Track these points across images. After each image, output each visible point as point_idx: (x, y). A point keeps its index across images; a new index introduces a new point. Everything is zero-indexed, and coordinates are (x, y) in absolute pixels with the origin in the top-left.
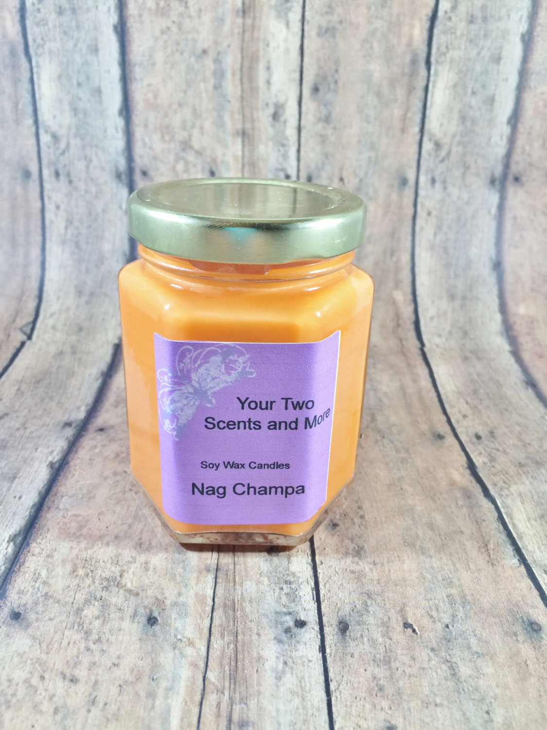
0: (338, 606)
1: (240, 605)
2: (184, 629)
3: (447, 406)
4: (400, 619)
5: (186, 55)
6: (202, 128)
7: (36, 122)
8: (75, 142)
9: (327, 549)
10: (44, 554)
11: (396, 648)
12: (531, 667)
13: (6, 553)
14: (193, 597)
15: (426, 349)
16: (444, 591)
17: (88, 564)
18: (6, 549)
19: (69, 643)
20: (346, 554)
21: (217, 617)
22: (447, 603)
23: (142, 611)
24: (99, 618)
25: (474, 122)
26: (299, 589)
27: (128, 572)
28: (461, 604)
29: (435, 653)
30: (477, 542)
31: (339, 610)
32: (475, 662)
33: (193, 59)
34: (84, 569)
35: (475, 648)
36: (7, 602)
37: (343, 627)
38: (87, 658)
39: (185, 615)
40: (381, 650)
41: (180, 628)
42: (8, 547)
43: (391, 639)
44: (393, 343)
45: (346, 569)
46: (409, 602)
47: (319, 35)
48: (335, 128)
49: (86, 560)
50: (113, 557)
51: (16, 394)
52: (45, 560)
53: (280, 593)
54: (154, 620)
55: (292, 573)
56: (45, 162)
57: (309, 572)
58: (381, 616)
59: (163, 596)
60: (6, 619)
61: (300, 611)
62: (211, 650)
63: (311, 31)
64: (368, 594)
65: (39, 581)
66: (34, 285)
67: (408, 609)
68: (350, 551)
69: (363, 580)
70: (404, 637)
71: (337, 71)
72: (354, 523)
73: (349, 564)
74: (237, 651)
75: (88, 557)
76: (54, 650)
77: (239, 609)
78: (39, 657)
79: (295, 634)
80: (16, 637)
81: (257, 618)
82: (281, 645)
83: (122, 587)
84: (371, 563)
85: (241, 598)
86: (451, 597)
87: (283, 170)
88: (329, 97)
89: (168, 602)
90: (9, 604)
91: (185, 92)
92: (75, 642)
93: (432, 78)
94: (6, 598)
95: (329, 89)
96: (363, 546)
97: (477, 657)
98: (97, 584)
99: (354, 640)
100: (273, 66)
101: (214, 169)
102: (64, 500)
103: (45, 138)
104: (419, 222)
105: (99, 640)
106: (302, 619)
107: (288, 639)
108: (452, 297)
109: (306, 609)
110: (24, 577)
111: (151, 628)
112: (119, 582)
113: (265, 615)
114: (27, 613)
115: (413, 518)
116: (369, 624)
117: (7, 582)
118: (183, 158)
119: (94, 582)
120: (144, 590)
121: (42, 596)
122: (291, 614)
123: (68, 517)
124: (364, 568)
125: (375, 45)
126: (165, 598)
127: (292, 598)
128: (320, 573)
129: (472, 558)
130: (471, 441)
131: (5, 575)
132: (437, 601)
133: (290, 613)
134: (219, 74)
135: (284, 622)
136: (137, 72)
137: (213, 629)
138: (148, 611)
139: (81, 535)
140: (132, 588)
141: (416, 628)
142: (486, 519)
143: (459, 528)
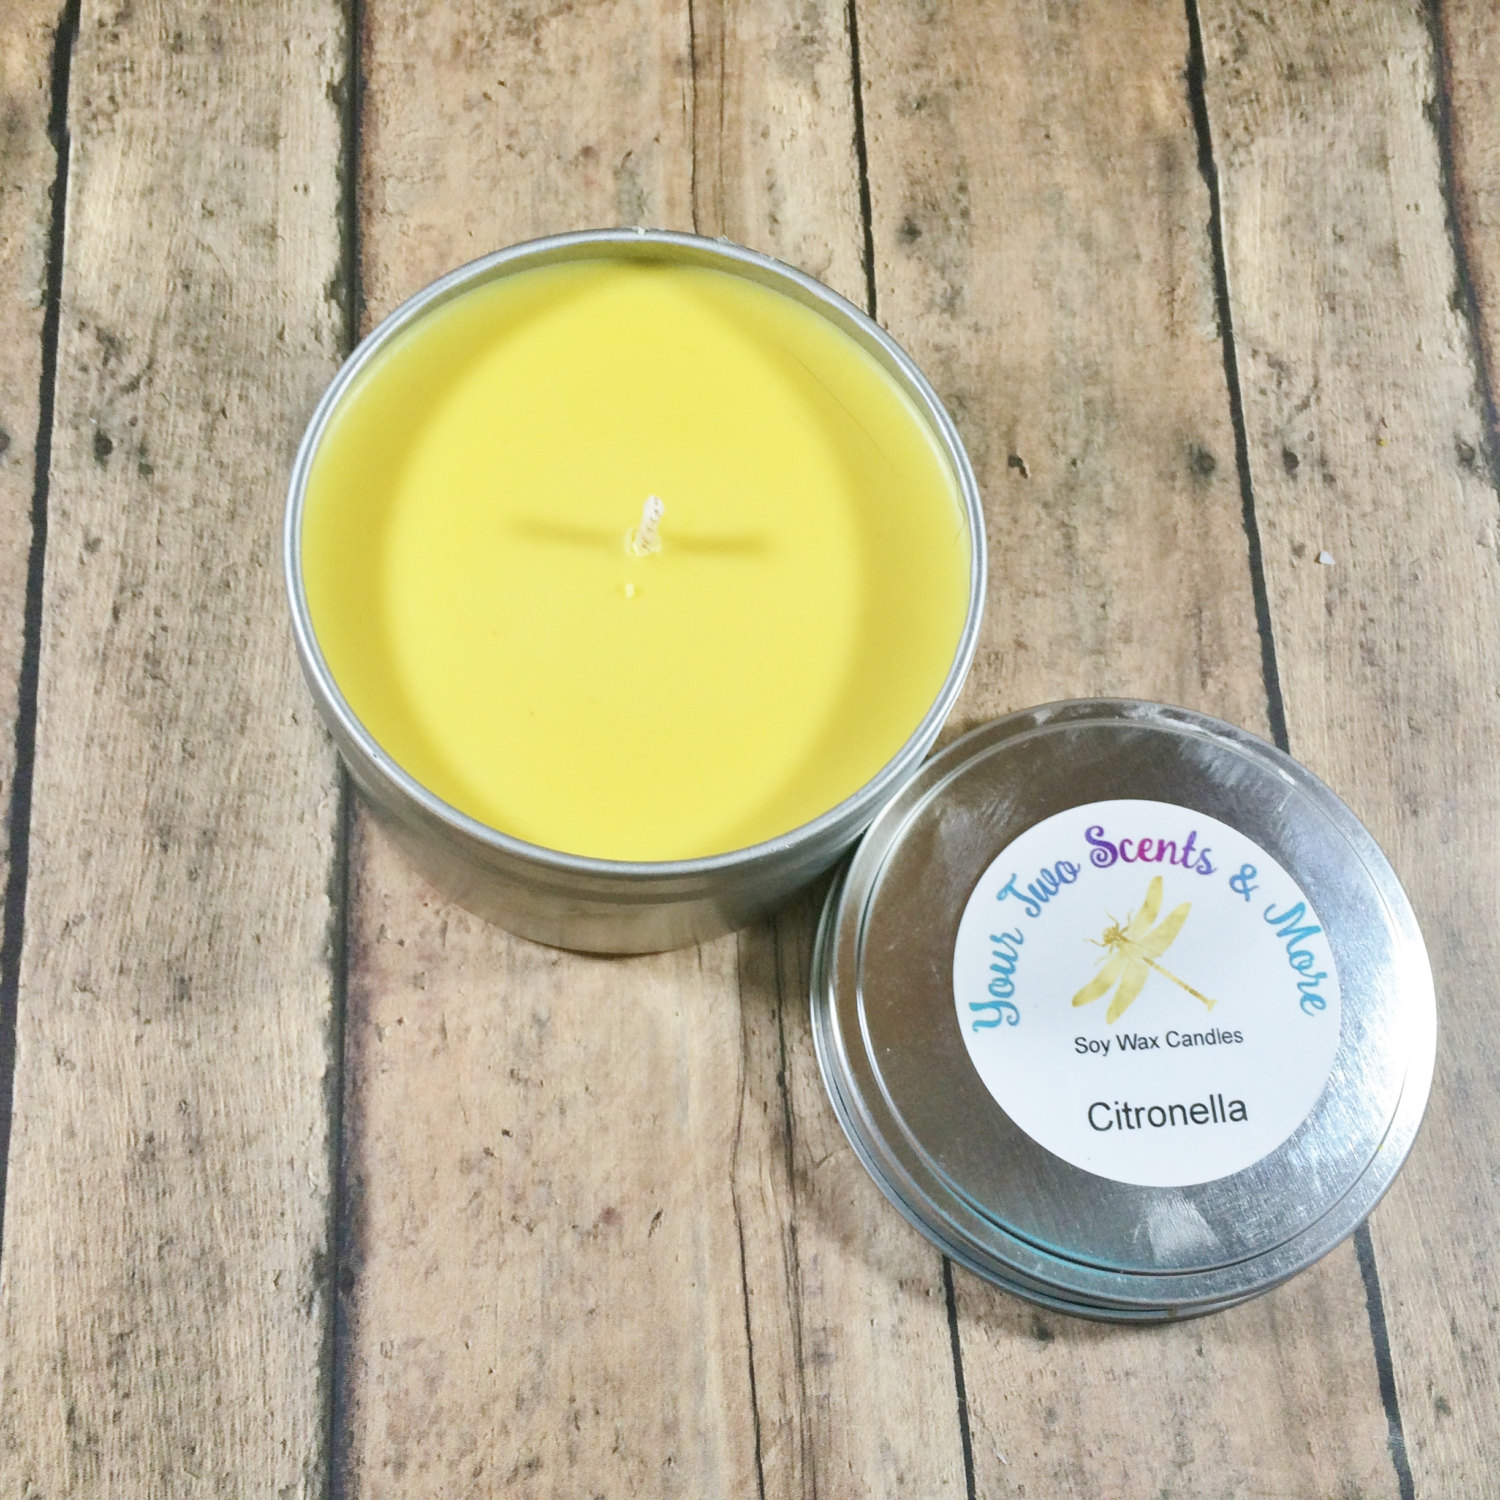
4: (1004, 449)
9: (896, 291)
11: (992, 503)
12: (1180, 534)
16: (1082, 391)
18: (329, 315)
20: (930, 306)
22: (1082, 417)
28: (1104, 418)
29: (1049, 510)
30: (1158, 281)
32: (1103, 525)
35: (1108, 502)
42: (329, 311)
43: (984, 487)
45: (928, 343)
46: (1022, 415)
58: (973, 442)
64: (958, 398)
67: (1019, 429)
69: (954, 367)
70: (1008, 481)
72: (948, 229)
73: (933, 329)
84: (969, 328)
86: (1091, 405)
96: (961, 287)
97: (1109, 518)
102: (389, 186)
115: (1058, 221)
123: (411, 233)
124: (958, 338)
129: (1141, 320)
132: (1067, 414)
141: (1027, 466)
142: (1188, 225)
143: (1136, 247)
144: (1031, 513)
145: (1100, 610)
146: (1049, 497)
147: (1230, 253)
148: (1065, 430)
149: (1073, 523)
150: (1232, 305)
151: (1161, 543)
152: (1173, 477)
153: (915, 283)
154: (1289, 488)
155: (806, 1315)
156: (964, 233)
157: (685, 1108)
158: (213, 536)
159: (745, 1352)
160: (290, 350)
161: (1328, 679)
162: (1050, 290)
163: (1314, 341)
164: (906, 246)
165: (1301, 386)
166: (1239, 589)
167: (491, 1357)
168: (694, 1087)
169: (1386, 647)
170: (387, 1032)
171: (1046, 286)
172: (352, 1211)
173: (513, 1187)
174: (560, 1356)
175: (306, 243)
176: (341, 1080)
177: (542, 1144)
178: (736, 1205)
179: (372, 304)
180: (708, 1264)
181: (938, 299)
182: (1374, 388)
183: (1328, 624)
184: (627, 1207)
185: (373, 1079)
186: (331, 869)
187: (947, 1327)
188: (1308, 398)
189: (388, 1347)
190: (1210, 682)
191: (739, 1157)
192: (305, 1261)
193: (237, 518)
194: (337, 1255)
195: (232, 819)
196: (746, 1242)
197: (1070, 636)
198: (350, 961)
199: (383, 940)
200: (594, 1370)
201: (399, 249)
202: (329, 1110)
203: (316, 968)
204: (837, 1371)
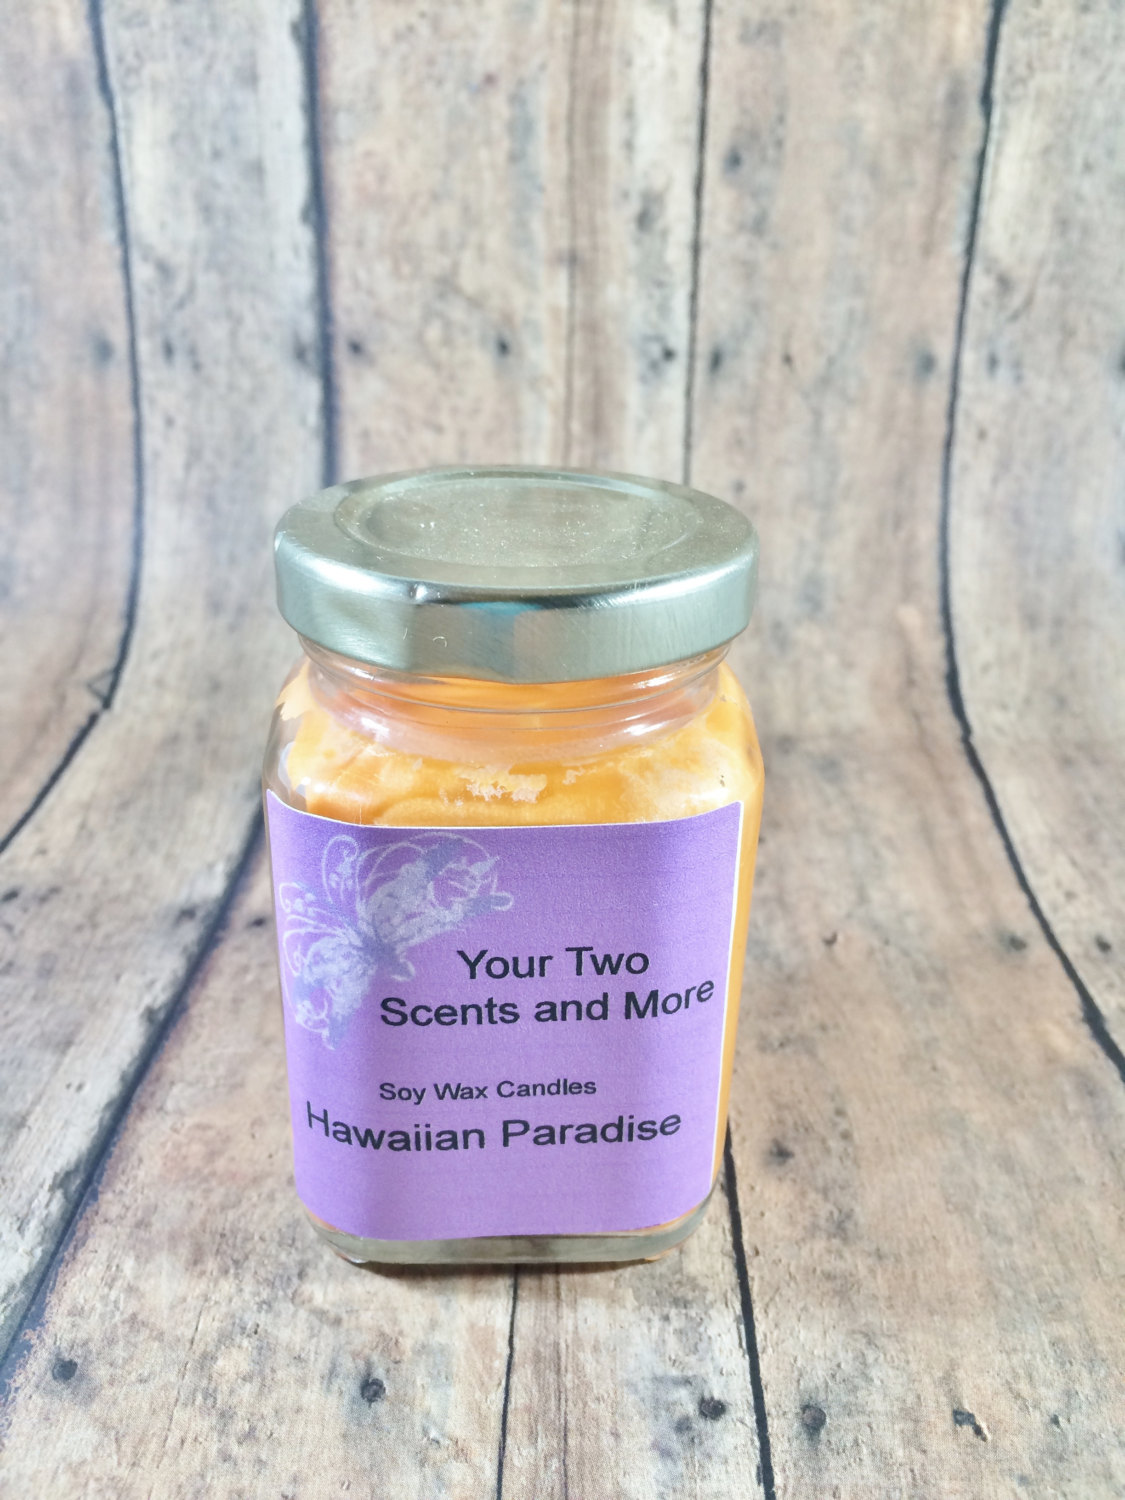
0: (799, 1364)
1: (571, 1356)
2: (445, 1415)
3: (1028, 870)
4: (943, 1399)
5: (449, 87)
6: (481, 248)
7: (124, 237)
8: (207, 281)
9: (767, 1214)
10: (130, 1219)
11: (937, 1475)
13: (47, 1216)
14: (464, 1332)
15: (976, 740)
16: (1044, 1328)
17: (227, 1244)
18: (47, 1205)
19: (183, 1442)
20: (813, 1230)
21: (520, 1387)
22: (1052, 1361)
23: (347, 1364)
24: (251, 1377)
25: (1086, 231)
26: (706, 1320)
27: (316, 1268)
28: (1085, 1363)
29: (1030, 1489)
30: (1114, 1205)
31: (801, 1375)
33: (463, 97)
34: (219, 1258)
36: (45, 1336)
37: (813, 1420)
38: (222, 1479)
39: (447, 1378)
40: (903, 1480)
41: (435, 1411)
42: (50, 1201)
43: (924, 1452)
44: (900, 725)
45: (814, 1270)
46: (962, 1356)
47: (745, 38)
48: (775, 246)
49: (223, 1235)
50: (284, 1230)
51: (78, 837)
52: (131, 1233)
53: (662, 1330)
54: (375, 1387)
55: (688, 1278)
56: (142, 323)
57: (729, 1275)
58: (897, 1390)
59: (397, 1329)
60: (41, 1378)
61: (710, 1376)
62: (506, 1472)
63: (726, 31)
64: (866, 1335)
65: (119, 1283)
66: (118, 590)
67: (960, 1374)
68: (822, 1222)
69: (855, 1298)
70: (955, 1447)
71: (781, 119)
72: (827, 1151)
73: (820, 1256)
74: (566, 1476)
75: (228, 1226)
76: (150, 1457)
77: (570, 1369)
78: (115, 1473)
79: (699, 1435)
80: (65, 1422)
81: (612, 1395)
82: (669, 1462)
83: (303, 1303)
84: (869, 1255)
85: (573, 1341)
86: (1061, 1346)
87: (659, 338)
88: (764, 176)
89: (407, 1344)
90: (49, 1341)
91: (446, 169)
92: (196, 1439)
93: (995, 134)
94: (42, 1325)
95: (764, 159)
96: (852, 1210)
98: (247, 1295)
99: (838, 1453)
100: (641, 110)
101: (508, 337)
102: (176, 1090)
103: (143, 272)
104: (960, 454)
105: (250, 1436)
106: (717, 1396)
107: (684, 1450)
108: (1031, 621)
109: (724, 1372)
110: (85, 1275)
111: (370, 1406)
112: (296, 1291)
113: (631, 1385)
114: (92, 1362)
115: (965, 1143)
116: (872, 1412)
117: (47, 1287)
118: (440, 315)
119: (241, 1290)
120: (352, 1311)
121: (123, 1322)
122: (690, 1383)
123: (184, 1131)
124: (856, 1266)
125: (869, 61)
126: (401, 1333)
127: (692, 1342)
128: (753, 1279)
129: (1104, 1248)
130: (1087, 956)
131: (42, 1268)
132: (1028, 1356)
133: (687, 1382)
134: (521, 128)
135: (674, 1403)
136: (342, 125)
137: (510, 1417)
138: (361, 1364)
139: (213, 1174)
140: (327, 1307)
141: (983, 1425)
143: (1073, 1170)
146: (1028, 1470)
148: (1030, 1377)
153: (790, 1206)
156: (847, 1155)
162: (971, 1214)
164: (775, 1167)
171: (962, 1210)
175: (55, 1133)
179: (106, 1197)
201: (162, 1145)
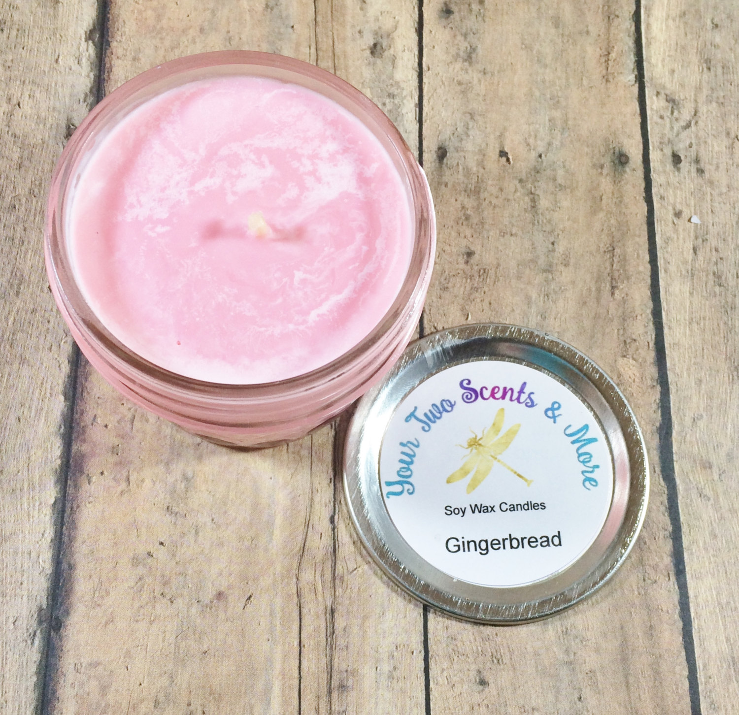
0: (440, 128)
4: (497, 146)
9: (436, 47)
10: (129, 57)
11: (488, 178)
12: (604, 202)
13: (89, 56)
16: (548, 113)
20: (456, 57)
22: (547, 129)
26: (402, 105)
28: (561, 130)
29: (522, 185)
31: (440, 133)
32: (556, 195)
35: (560, 180)
37: (442, 153)
40: (474, 180)
42: (88, 47)
43: (484, 169)
45: (454, 79)
46: (510, 126)
52: (132, 64)
55: (396, 82)
57: (414, 82)
58: (479, 141)
64: (471, 114)
67: (507, 134)
69: (469, 95)
70: (497, 166)
72: (471, 11)
73: (458, 71)
84: (480, 72)
86: (553, 121)
96: (477, 47)
97: (560, 190)
99: (450, 169)
115: (539, 9)
116: (466, 151)
124: (473, 78)
128: (425, 83)
129: (588, 71)
131: (96, 84)
132: (538, 126)
139: (162, 28)
141: (510, 157)
142: (620, 15)
143: (587, 26)
144: (511, 185)
145: (550, 246)
146: (524, 177)
147: (646, 33)
148: (536, 136)
149: (537, 192)
150: (645, 64)
151: (591, 207)
152: (602, 167)
153: (448, 43)
154: (675, 176)
155: (336, 661)
156: (480, 14)
157: (272, 534)
158: (7, 178)
159: (296, 682)
160: (62, 69)
161: (691, 294)
162: (532, 51)
163: (696, 88)
164: (443, 20)
165: (686, 114)
166: (639, 236)
167: (141, 676)
168: (279, 520)
169: (730, 276)
170: (94, 479)
171: (528, 48)
172: (63, 585)
173: (163, 576)
174: (183, 678)
175: (76, 6)
176: (64, 506)
177: (183, 552)
178: (299, 595)
179: (114, 44)
180: (278, 628)
181: (462, 54)
182: (733, 117)
183: (694, 260)
184: (231, 591)
185: (82, 507)
186: (66, 380)
187: (423, 674)
188: (690, 122)
189: (79, 666)
190: (617, 292)
191: (303, 565)
192: (33, 612)
193: (23, 169)
194: (52, 609)
195: (8, 347)
196: (302, 616)
197: (532, 261)
198: (74, 436)
199: (95, 423)
200: (203, 687)
201: (133, 11)
202: (55, 524)
203: (53, 438)
204: (352, 696)
